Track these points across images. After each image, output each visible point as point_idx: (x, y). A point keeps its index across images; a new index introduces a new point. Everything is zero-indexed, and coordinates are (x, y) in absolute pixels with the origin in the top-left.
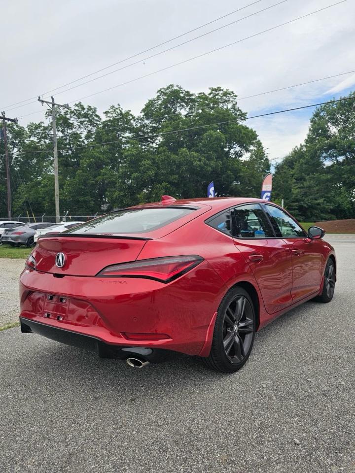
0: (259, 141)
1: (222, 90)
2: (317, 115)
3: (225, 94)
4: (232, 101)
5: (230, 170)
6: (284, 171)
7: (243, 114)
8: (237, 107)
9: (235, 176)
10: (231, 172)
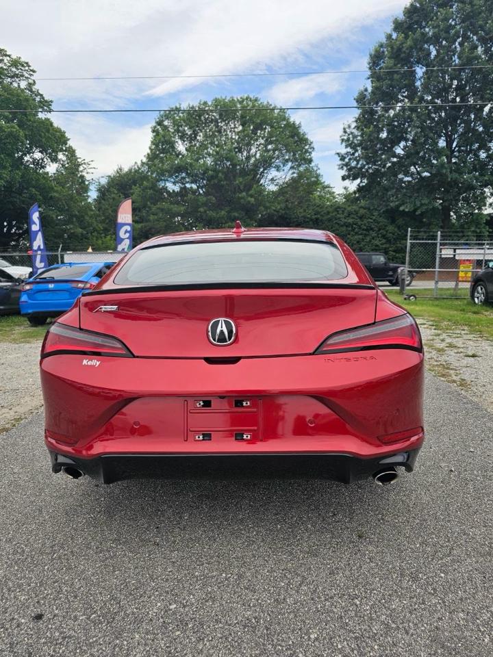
0: (70, 147)
1: (9, 56)
2: (160, 123)
3: (16, 63)
4: (27, 78)
5: (34, 187)
6: (113, 195)
7: (46, 101)
8: (35, 88)
9: (43, 196)
10: (36, 190)
